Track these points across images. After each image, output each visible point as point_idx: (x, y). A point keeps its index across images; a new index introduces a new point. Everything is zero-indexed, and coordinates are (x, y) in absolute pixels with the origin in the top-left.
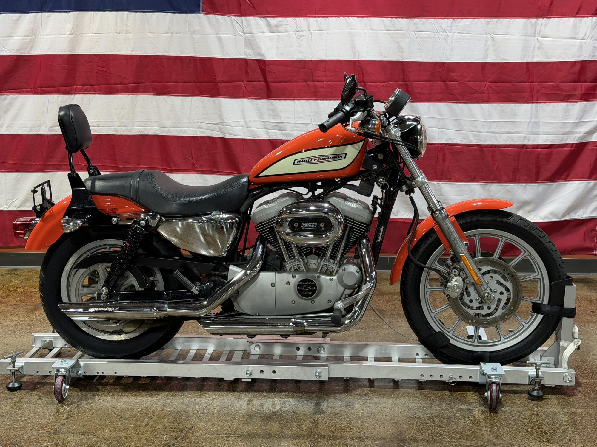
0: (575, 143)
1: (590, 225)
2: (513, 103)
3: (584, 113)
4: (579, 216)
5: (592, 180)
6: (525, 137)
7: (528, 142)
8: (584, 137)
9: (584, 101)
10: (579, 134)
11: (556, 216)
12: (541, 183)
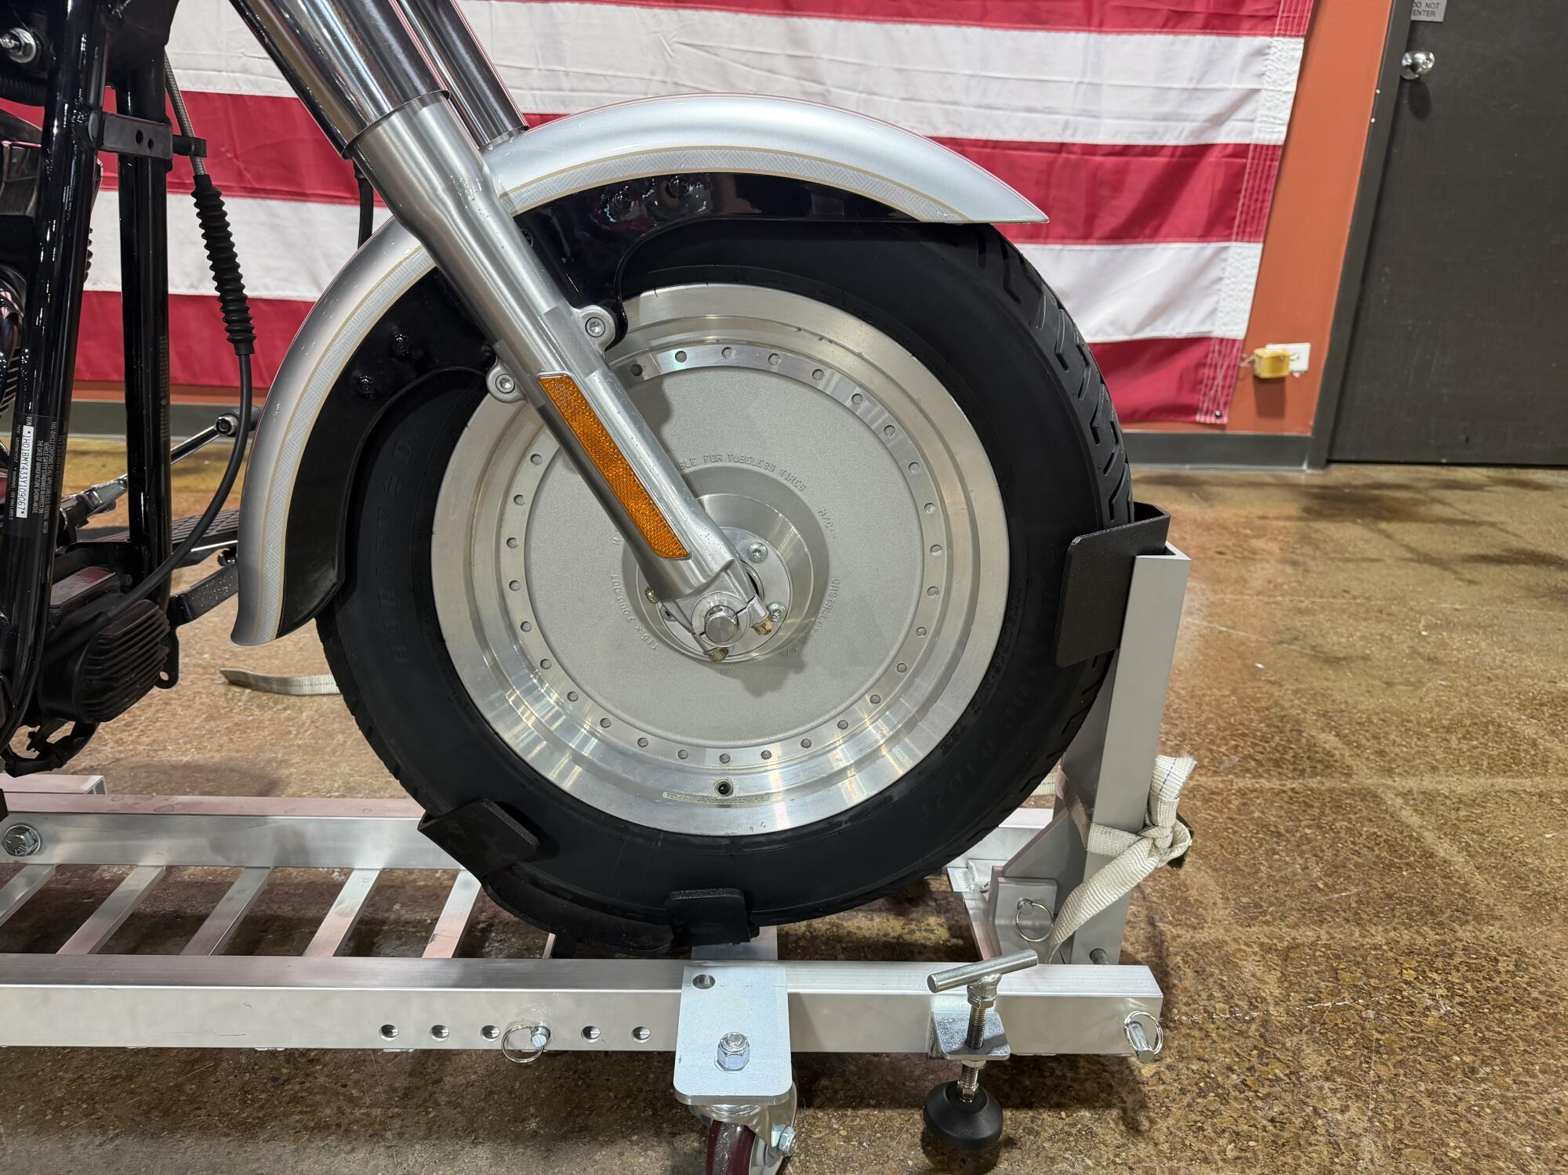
0: (1182, 142)
1: (1193, 355)
2: (1042, 29)
3: (1209, 63)
4: (1173, 329)
5: (1210, 242)
6: (1066, 124)
7: (1073, 135)
8: (1202, 131)
9: (1211, 34)
10: (1193, 121)
11: (1122, 328)
12: (1097, 244)
